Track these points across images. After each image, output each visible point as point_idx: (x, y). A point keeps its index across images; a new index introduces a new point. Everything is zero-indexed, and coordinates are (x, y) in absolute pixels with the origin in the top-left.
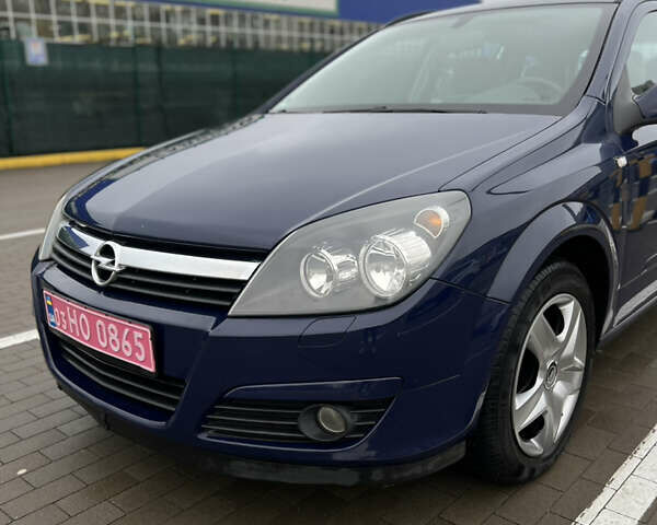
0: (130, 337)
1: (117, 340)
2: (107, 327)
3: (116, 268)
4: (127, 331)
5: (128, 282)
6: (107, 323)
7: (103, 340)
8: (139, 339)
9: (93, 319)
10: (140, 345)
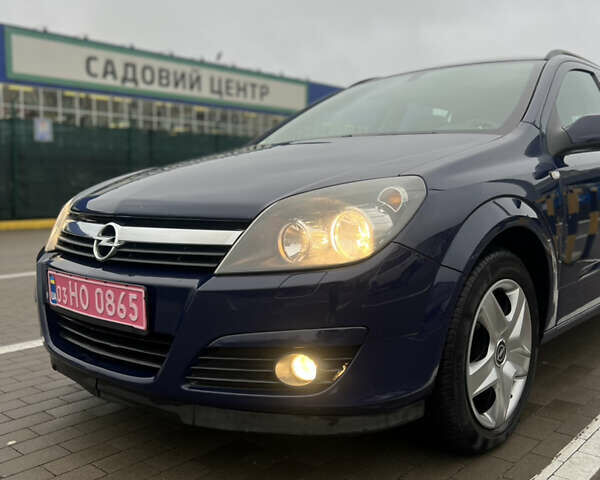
0: (125, 301)
1: (113, 305)
2: (104, 293)
3: (116, 244)
4: (123, 293)
5: (126, 255)
6: (105, 289)
7: (100, 307)
8: (133, 300)
9: (92, 288)
10: (133, 306)
